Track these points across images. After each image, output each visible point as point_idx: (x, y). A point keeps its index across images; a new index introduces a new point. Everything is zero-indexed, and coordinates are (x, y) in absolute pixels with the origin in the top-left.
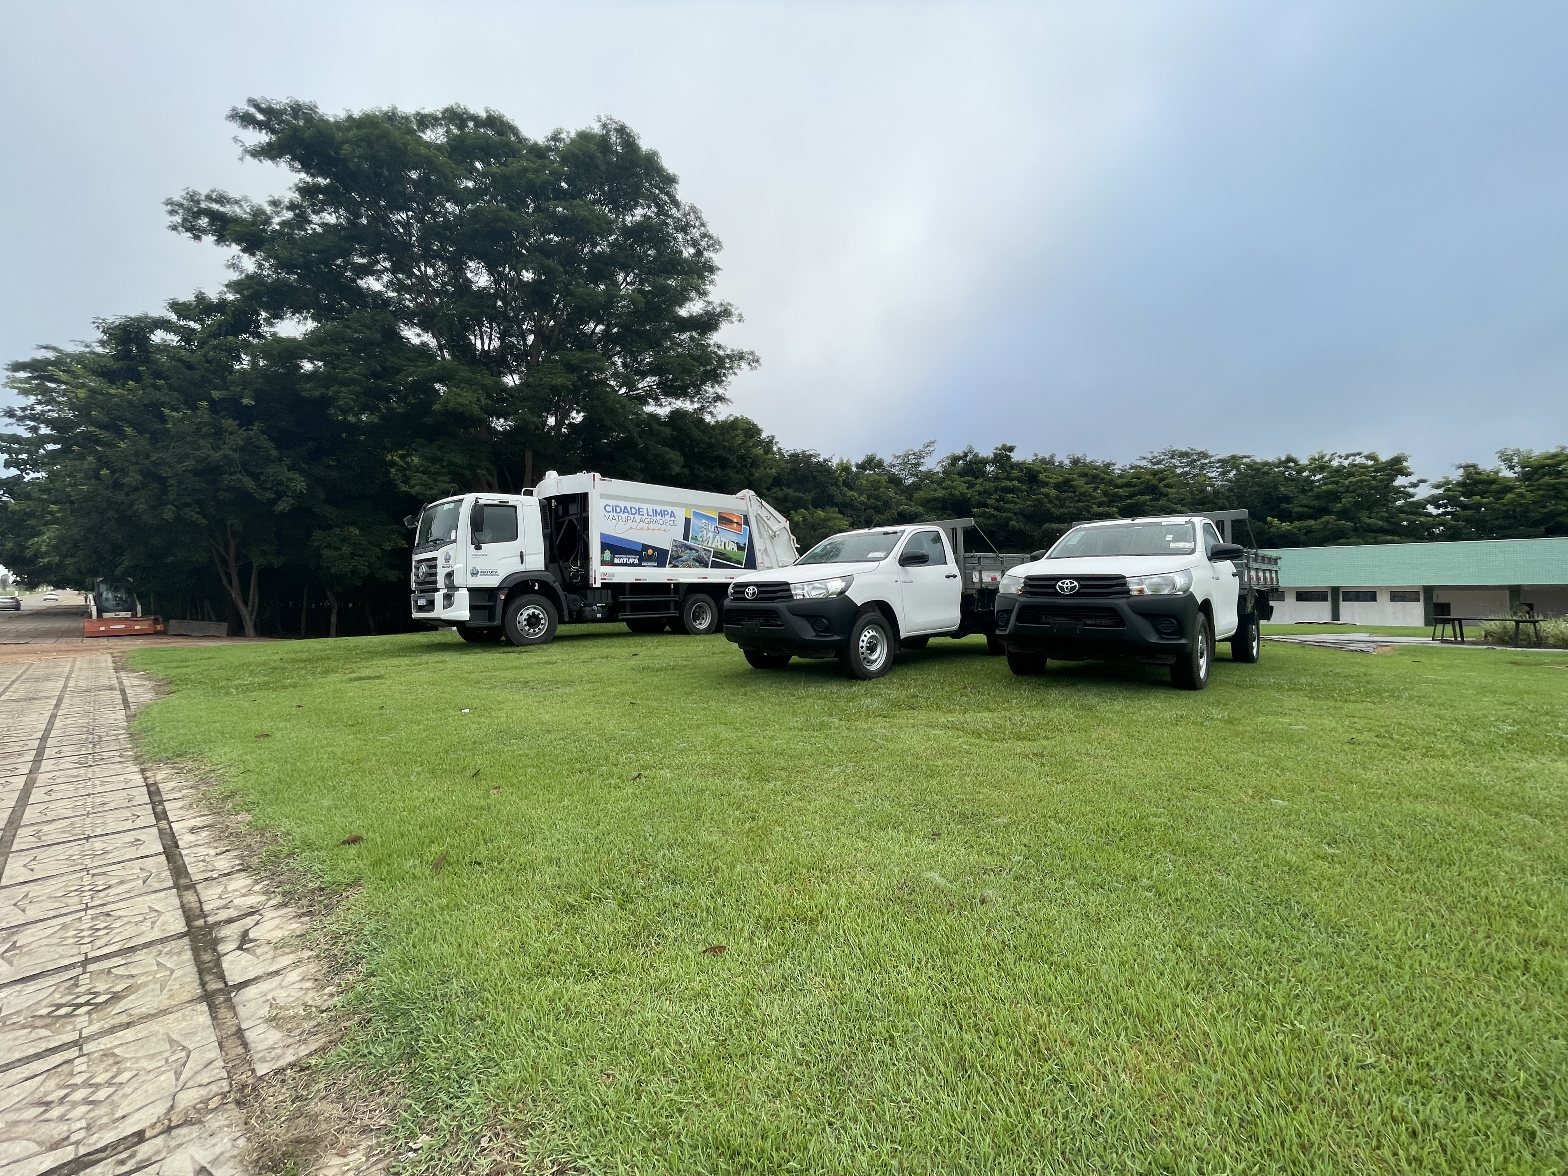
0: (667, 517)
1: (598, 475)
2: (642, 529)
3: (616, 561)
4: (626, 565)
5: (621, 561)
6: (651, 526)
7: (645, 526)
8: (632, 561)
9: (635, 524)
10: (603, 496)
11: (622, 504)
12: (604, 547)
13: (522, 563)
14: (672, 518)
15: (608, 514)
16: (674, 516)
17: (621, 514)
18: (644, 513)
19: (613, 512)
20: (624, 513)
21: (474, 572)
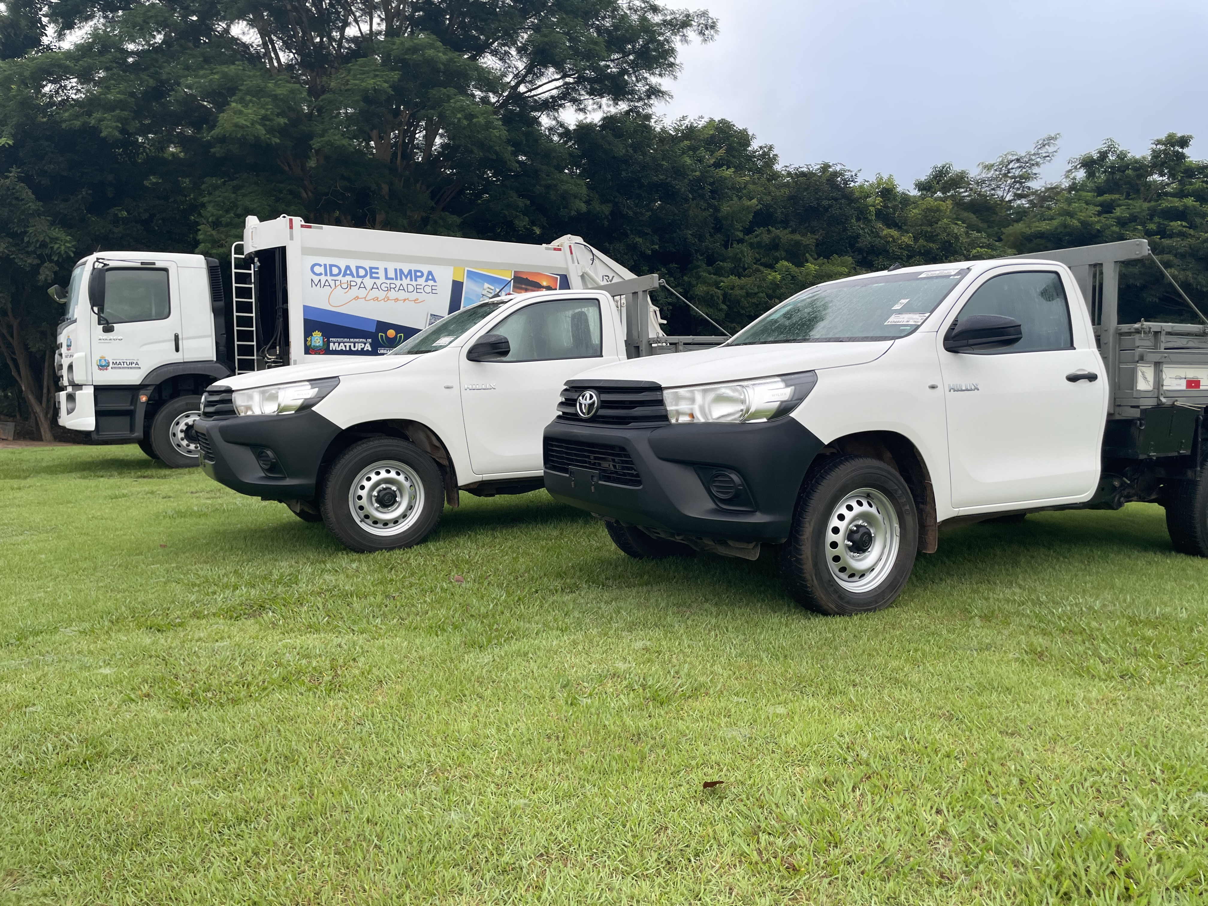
0: (421, 281)
1: (298, 221)
2: (376, 299)
3: (332, 346)
4: (350, 352)
5: (342, 347)
6: (392, 294)
7: (381, 295)
8: (359, 347)
9: (362, 293)
10: (306, 251)
11: (342, 263)
12: (310, 327)
13: (177, 350)
14: (431, 283)
15: (316, 279)
16: (434, 280)
17: (340, 278)
18: (382, 274)
19: (326, 275)
20: (344, 276)
21: (104, 363)
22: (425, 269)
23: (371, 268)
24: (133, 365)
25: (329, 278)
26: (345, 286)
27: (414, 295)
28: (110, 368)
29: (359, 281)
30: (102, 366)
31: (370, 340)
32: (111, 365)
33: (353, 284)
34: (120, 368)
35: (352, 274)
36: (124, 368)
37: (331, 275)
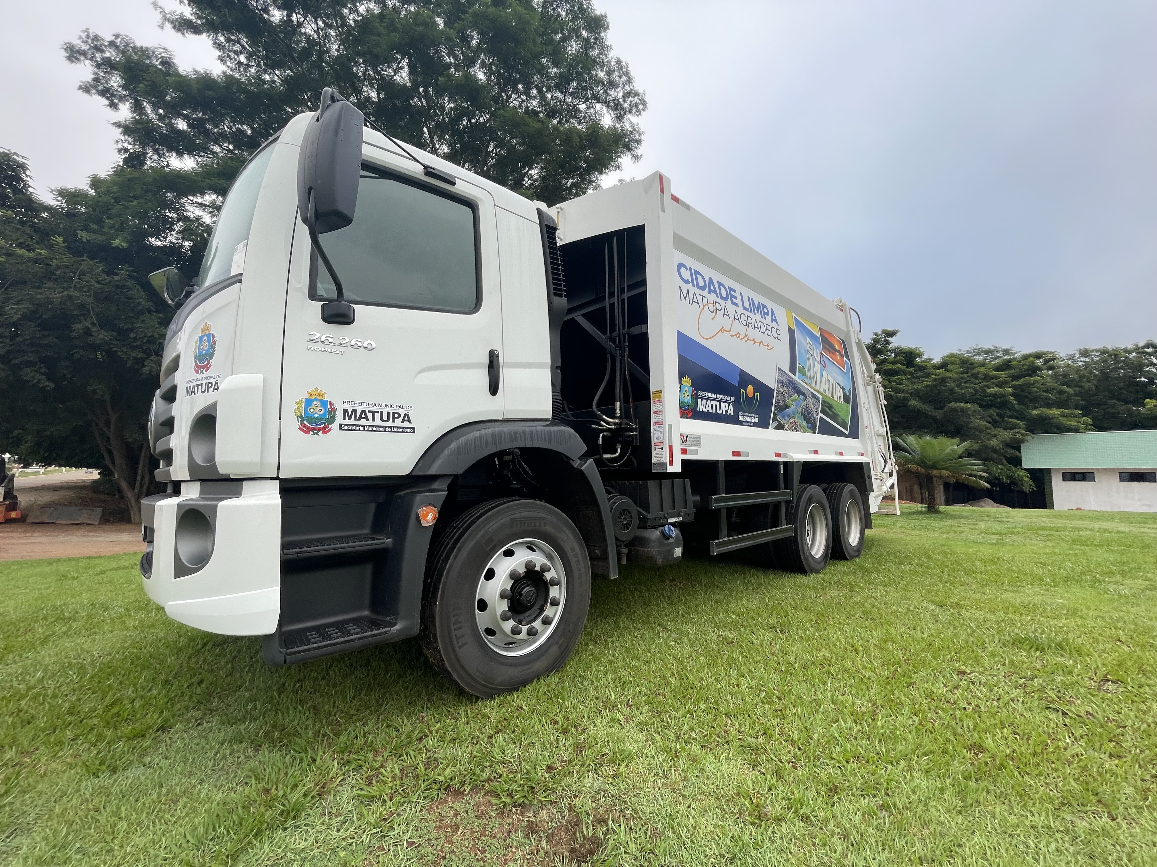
0: (768, 320)
3: (702, 406)
4: (715, 417)
5: (709, 407)
6: (749, 333)
7: (742, 332)
8: (723, 408)
9: (726, 322)
10: (677, 239)
11: (706, 272)
12: (683, 367)
13: (494, 389)
14: (774, 324)
15: (685, 287)
16: (776, 320)
17: (705, 293)
18: (739, 301)
19: (693, 285)
20: (709, 292)
21: (318, 411)
22: (770, 305)
23: (731, 289)
24: (398, 422)
25: (698, 291)
26: (711, 307)
27: (766, 339)
28: (335, 426)
29: (722, 302)
30: (311, 419)
31: (733, 399)
32: (339, 419)
33: (719, 307)
34: (363, 428)
35: (715, 292)
36: (373, 428)
37: (699, 287)
